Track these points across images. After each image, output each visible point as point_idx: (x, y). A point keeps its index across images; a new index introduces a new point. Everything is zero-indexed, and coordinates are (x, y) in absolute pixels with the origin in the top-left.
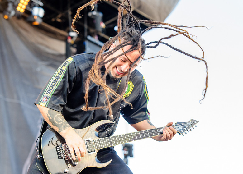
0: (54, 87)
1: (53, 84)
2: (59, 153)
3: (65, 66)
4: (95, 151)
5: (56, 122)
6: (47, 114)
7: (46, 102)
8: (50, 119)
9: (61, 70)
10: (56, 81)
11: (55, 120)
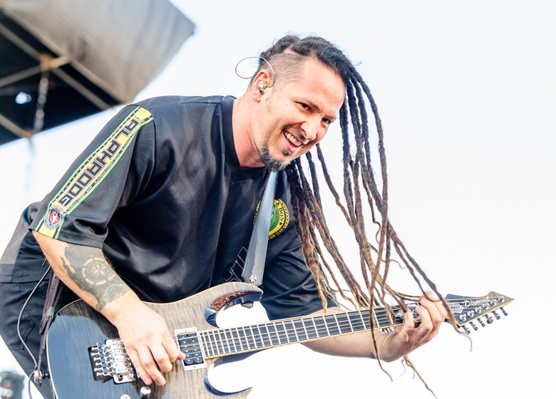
0: (85, 189)
1: (85, 180)
2: (97, 364)
3: (127, 134)
4: (203, 362)
5: (87, 280)
6: (62, 259)
7: (56, 224)
8: (69, 272)
9: (114, 143)
10: (92, 173)
11: (84, 276)
